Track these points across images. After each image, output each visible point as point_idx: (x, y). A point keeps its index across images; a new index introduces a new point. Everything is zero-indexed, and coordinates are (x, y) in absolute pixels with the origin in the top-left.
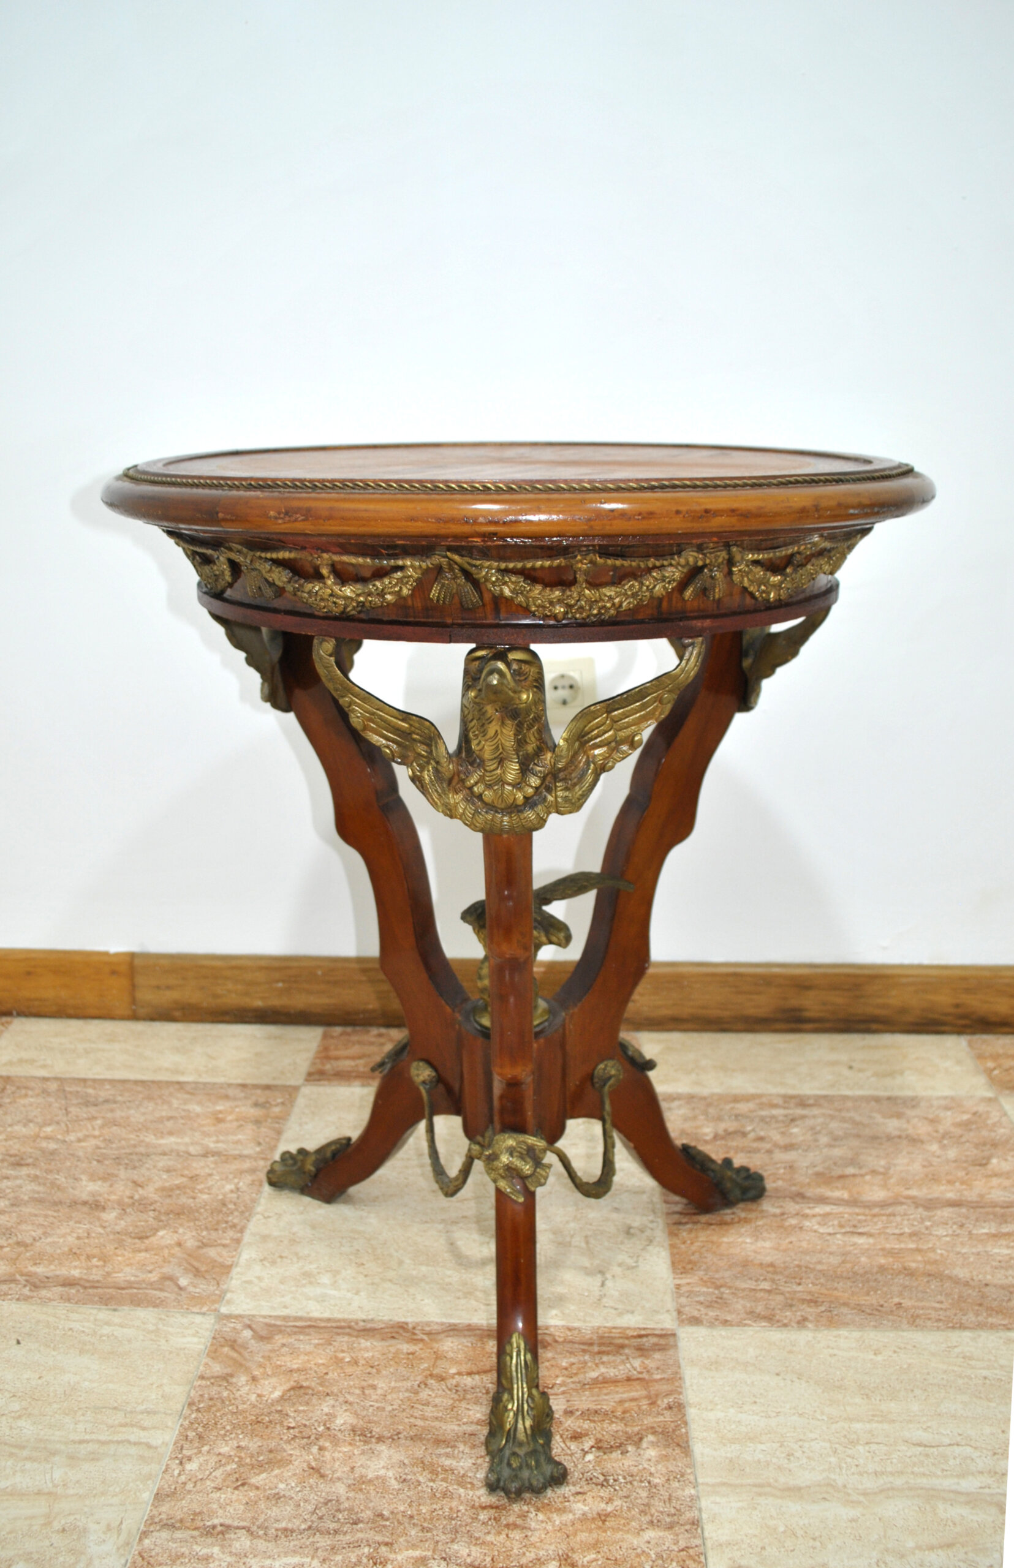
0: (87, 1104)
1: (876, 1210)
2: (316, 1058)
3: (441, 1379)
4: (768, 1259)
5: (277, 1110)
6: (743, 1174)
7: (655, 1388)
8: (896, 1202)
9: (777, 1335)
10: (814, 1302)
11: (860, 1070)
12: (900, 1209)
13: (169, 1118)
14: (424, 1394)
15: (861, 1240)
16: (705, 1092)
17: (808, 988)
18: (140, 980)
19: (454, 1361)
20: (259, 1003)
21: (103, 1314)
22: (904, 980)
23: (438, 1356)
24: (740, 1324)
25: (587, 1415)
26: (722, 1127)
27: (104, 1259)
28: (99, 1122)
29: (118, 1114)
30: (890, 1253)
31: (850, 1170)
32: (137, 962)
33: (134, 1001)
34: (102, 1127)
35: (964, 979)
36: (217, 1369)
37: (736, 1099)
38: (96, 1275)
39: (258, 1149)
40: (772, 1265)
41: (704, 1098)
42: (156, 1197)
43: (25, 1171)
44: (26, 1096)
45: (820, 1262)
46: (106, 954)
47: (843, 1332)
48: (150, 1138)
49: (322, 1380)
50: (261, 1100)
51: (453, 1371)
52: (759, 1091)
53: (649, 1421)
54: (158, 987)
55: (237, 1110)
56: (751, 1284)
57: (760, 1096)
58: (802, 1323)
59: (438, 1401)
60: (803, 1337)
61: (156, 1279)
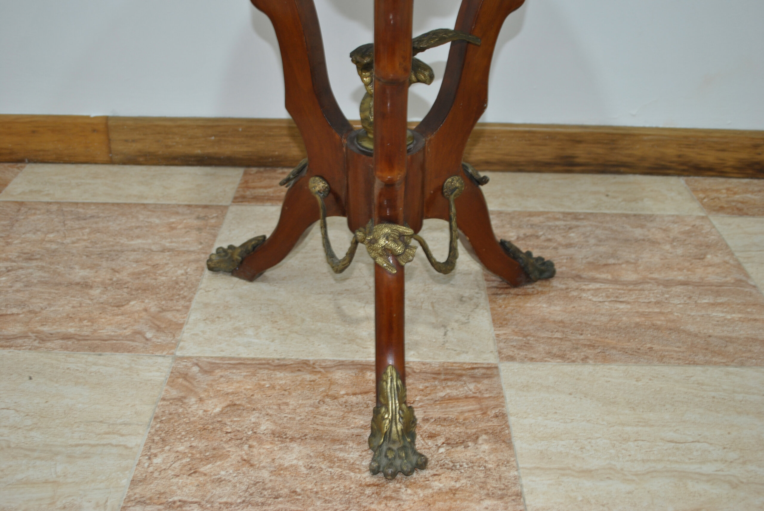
0: (78, 219)
1: (631, 287)
2: (239, 188)
3: (335, 398)
4: (559, 318)
5: (213, 221)
6: (540, 262)
7: (485, 403)
8: (644, 281)
9: (568, 368)
10: (592, 346)
11: (614, 197)
12: (647, 286)
13: (137, 227)
14: (323, 408)
15: (622, 306)
16: (510, 210)
17: (580, 142)
18: (113, 136)
19: (343, 386)
20: (198, 151)
21: (92, 358)
22: (645, 138)
23: (332, 383)
24: (542, 360)
25: (438, 421)
26: (522, 232)
27: (92, 321)
28: (87, 230)
29: (101, 225)
30: (642, 314)
31: (611, 261)
32: (110, 123)
33: (110, 152)
34: (89, 233)
35: (686, 137)
36: (174, 393)
37: (531, 214)
38: (86, 332)
39: (200, 247)
40: (562, 322)
41: (509, 214)
42: (128, 279)
43: (34, 263)
44: (35, 214)
45: (594, 320)
46: (88, 117)
47: (614, 366)
48: (124, 241)
49: (250, 400)
50: (202, 215)
51: (342, 392)
52: (546, 210)
53: (482, 425)
54: (126, 141)
55: (185, 221)
56: (548, 334)
57: (548, 213)
58: (585, 360)
59: (332, 412)
60: (587, 369)
61: (129, 333)
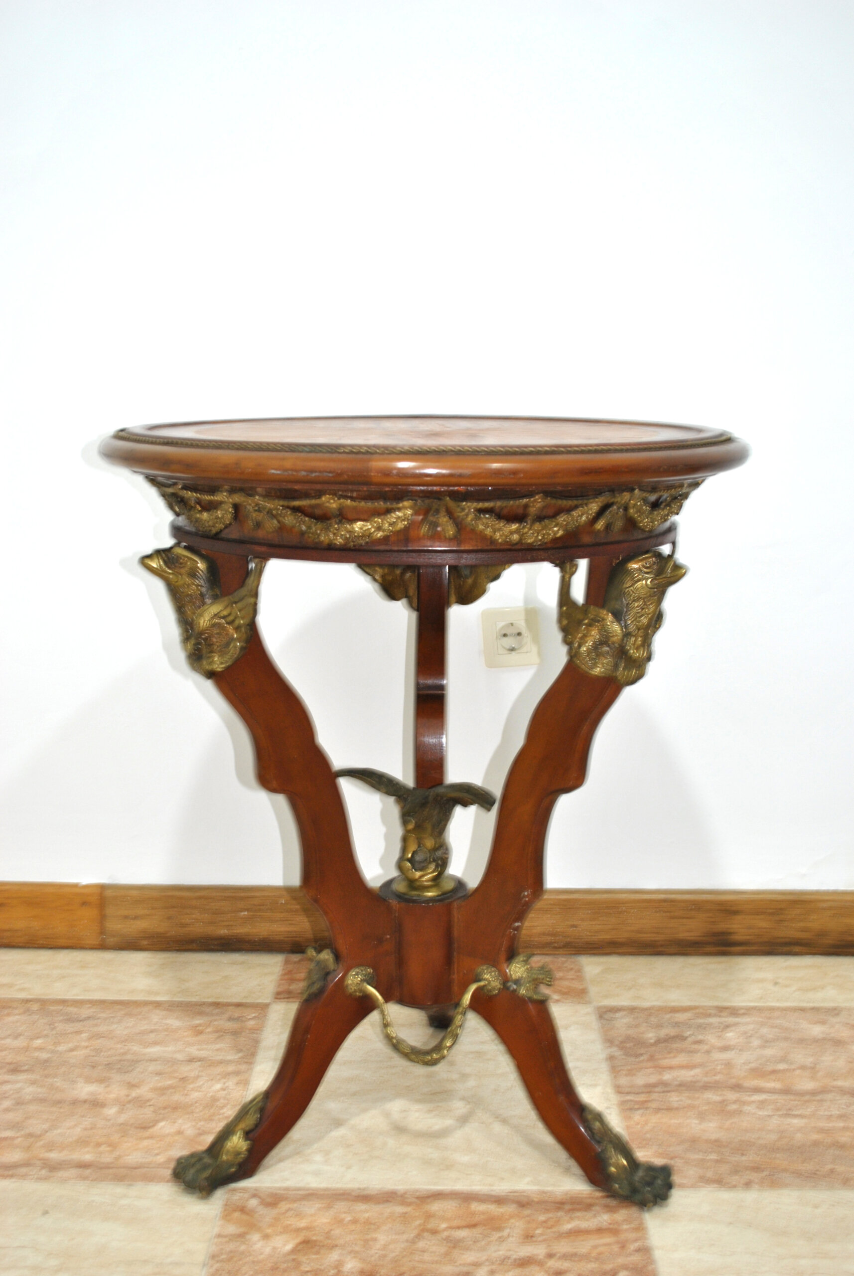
0: (70, 1020)
1: (807, 1098)
2: (281, 980)
3: (434, 1232)
4: (714, 1137)
5: (252, 1023)
7: (623, 1236)
8: (824, 1091)
9: (725, 1195)
10: (756, 1169)
11: (786, 986)
12: (830, 1096)
13: (152, 1031)
14: (421, 1244)
15: (795, 1121)
16: (646, 1004)
17: (735, 912)
18: (110, 911)
19: (443, 1219)
20: (223, 932)
21: (119, 1189)
22: (822, 905)
23: (429, 1216)
24: (693, 1186)
25: (565, 1257)
26: (663, 1033)
27: (113, 1146)
28: (84, 1035)
29: (102, 1029)
30: (821, 1131)
31: (781, 1066)
32: (106, 893)
33: (102, 932)
34: (89, 1039)
36: (232, 1229)
37: (674, 1010)
38: (107, 1159)
39: (240, 1055)
40: (716, 1141)
41: (646, 1009)
42: (150, 1095)
43: (22, 1077)
44: (8, 1015)
45: (759, 1138)
46: (76, 886)
47: (785, 1192)
48: (136, 1048)
49: (328, 1235)
50: (236, 1015)
51: (444, 1226)
52: (695, 1004)
53: (621, 1260)
54: (126, 917)
55: (216, 1023)
56: (700, 1156)
57: (696, 1008)
58: (748, 1185)
59: (434, 1248)
60: (750, 1197)
61: (162, 1160)
